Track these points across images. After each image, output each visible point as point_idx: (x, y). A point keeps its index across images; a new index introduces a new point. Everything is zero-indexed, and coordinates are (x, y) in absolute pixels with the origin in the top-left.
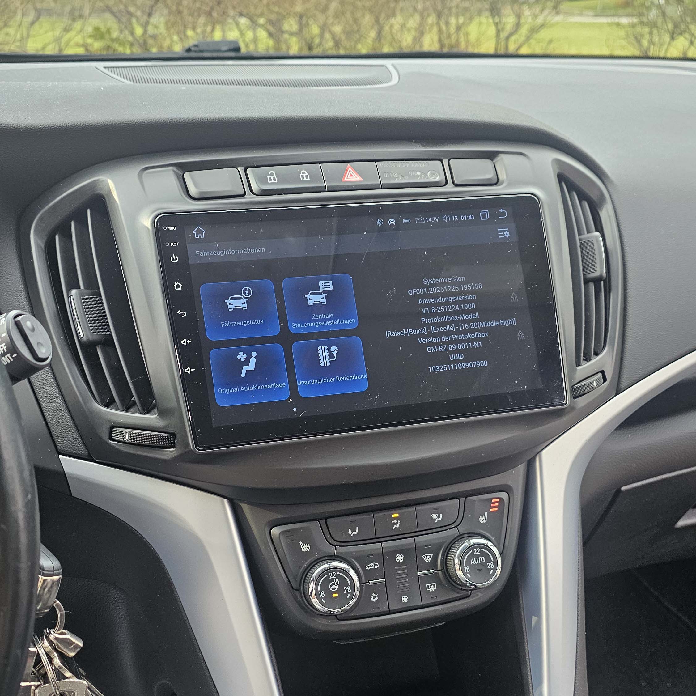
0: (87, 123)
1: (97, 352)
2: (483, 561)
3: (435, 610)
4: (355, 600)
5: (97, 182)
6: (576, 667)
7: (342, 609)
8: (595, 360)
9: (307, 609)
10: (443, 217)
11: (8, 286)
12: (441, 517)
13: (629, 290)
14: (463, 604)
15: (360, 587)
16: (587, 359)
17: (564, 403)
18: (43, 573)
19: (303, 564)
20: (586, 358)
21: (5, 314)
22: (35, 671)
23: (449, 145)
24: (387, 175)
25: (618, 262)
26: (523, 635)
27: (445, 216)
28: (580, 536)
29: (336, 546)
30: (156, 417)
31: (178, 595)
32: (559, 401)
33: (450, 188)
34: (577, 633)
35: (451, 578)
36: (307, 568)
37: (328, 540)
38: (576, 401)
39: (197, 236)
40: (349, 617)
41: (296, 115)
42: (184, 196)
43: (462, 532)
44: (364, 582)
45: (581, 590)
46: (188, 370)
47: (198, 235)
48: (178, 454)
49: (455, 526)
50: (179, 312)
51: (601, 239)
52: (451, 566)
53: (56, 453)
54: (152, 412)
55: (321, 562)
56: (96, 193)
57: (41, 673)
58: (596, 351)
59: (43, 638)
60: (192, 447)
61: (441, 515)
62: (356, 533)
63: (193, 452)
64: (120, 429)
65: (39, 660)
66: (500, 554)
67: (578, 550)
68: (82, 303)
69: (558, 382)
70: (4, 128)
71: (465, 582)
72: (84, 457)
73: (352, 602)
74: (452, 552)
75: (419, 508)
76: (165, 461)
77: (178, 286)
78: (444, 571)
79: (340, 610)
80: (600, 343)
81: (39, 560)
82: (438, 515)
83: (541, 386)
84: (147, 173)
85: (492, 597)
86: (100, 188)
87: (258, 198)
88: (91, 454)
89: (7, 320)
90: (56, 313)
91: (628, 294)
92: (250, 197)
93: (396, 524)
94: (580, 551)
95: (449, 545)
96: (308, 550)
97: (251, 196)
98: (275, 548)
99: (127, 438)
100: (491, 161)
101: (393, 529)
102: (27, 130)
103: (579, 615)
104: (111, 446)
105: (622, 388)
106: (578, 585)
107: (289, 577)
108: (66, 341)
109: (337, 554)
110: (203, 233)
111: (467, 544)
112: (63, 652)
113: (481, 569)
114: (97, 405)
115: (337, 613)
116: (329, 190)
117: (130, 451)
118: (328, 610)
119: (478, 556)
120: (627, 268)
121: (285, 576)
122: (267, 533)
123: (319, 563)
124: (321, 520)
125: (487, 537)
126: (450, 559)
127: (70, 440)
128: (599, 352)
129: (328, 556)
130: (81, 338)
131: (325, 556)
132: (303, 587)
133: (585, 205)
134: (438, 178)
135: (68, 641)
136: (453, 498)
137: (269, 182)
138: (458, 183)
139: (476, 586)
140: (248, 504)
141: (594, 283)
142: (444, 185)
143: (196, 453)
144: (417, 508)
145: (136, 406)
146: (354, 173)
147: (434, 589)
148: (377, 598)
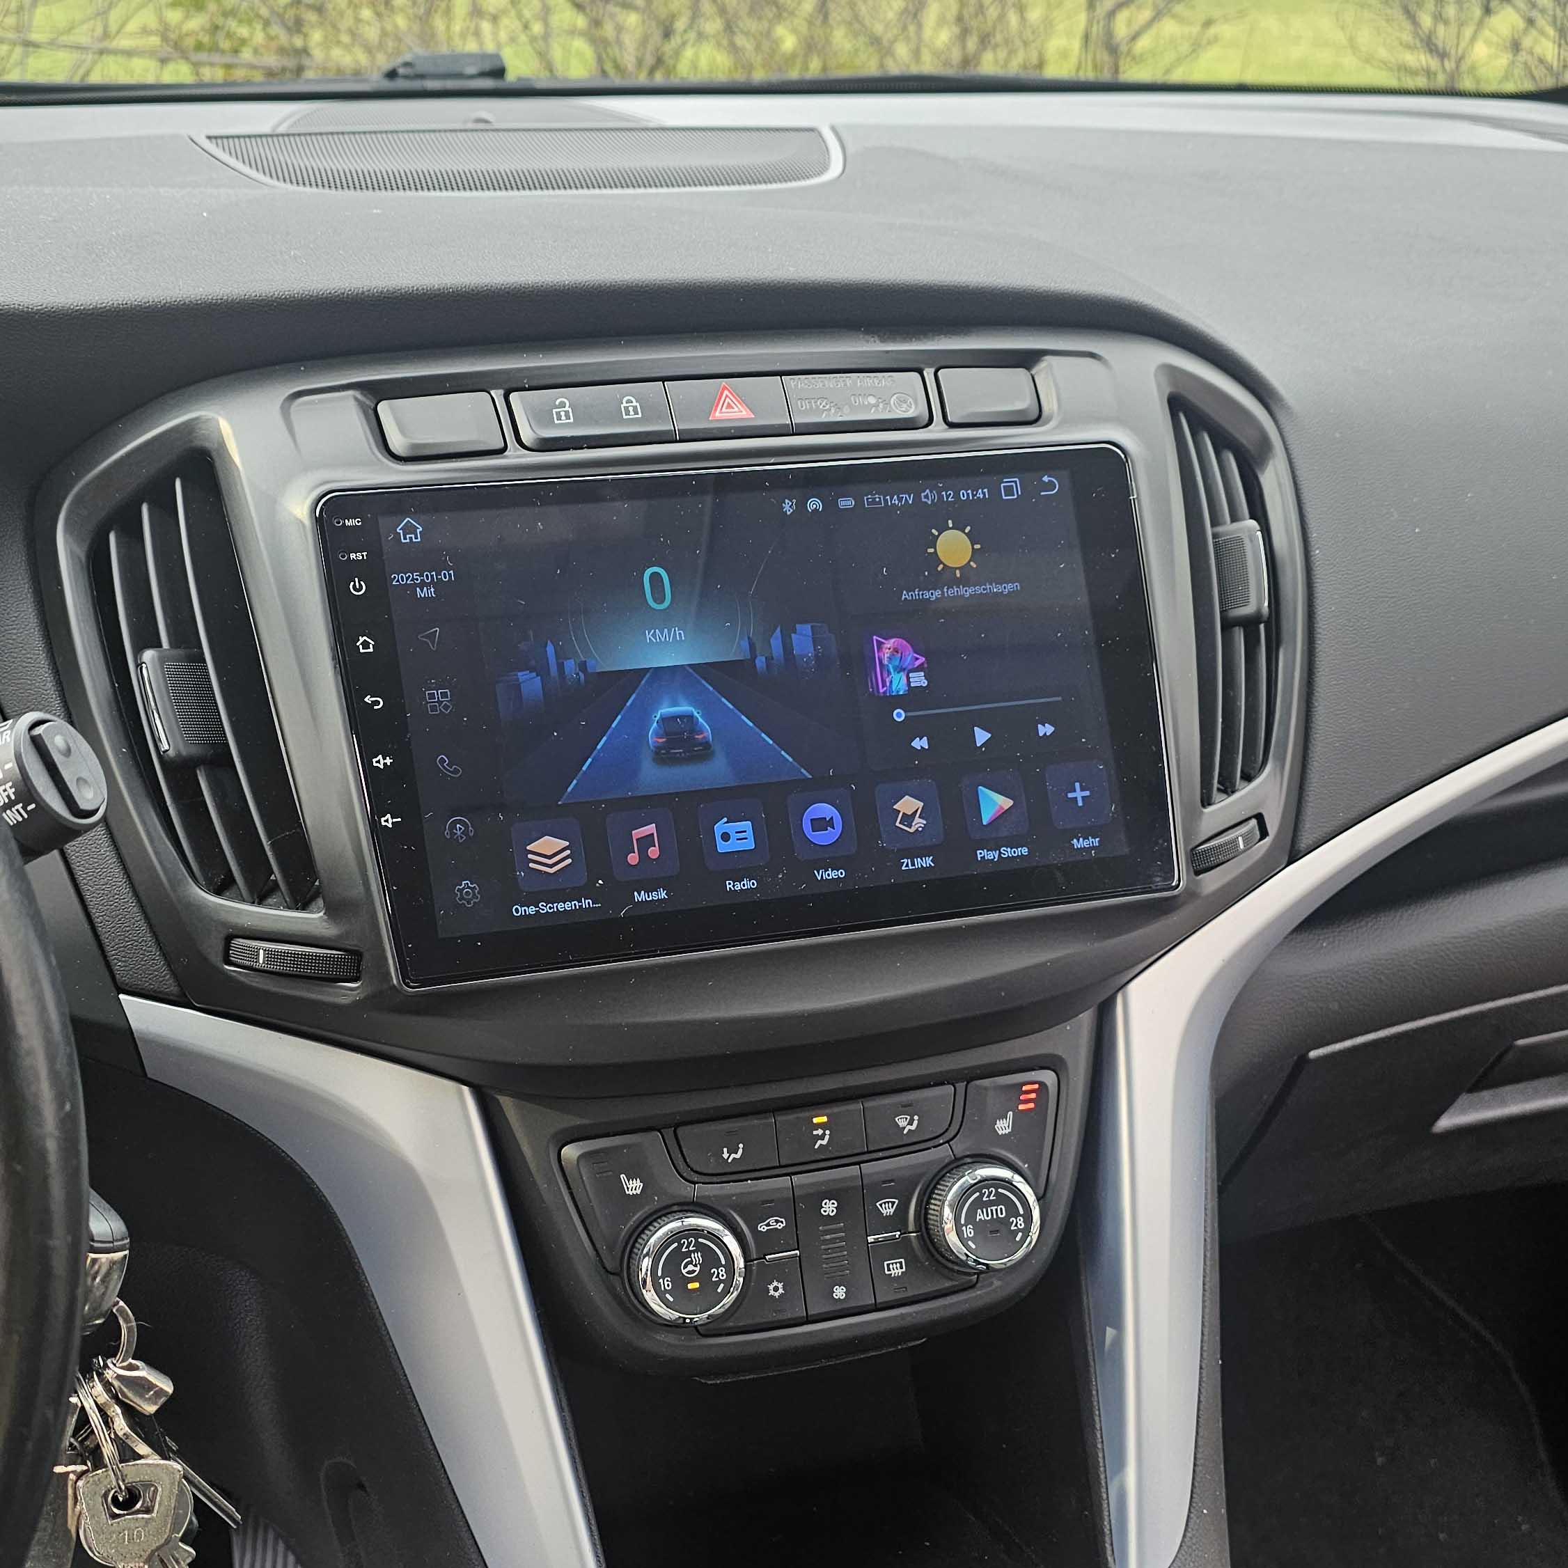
0: (174, 299)
1: (198, 779)
2: (1002, 1214)
3: (902, 1314)
4: (735, 1294)
5: (196, 422)
6: (1197, 1433)
7: (708, 1313)
8: (1245, 791)
9: (635, 1312)
10: (923, 494)
11: (11, 641)
12: (915, 1123)
13: (1320, 642)
14: (962, 1302)
15: (745, 1267)
16: (1228, 788)
17: (1174, 884)
18: (91, 1247)
19: (630, 1218)
20: (1226, 788)
22: (76, 1444)
23: (937, 338)
24: (805, 405)
25: (1295, 584)
26: (1089, 1366)
27: (928, 491)
28: (1209, 1160)
29: (698, 1183)
30: (321, 917)
31: (367, 1282)
32: (1163, 881)
33: (938, 431)
34: (1201, 1361)
35: (937, 1250)
36: (636, 1227)
37: (679, 1170)
38: (1200, 880)
39: (405, 539)
40: (725, 1328)
41: (614, 277)
42: (380, 456)
43: (959, 1153)
44: (755, 1257)
45: (1211, 1271)
46: (387, 821)
47: (408, 536)
48: (367, 994)
49: (945, 1140)
50: (368, 699)
51: (1259, 533)
52: (936, 1223)
53: (113, 989)
54: (313, 906)
55: (665, 1215)
56: (193, 444)
57: (88, 1446)
58: (1246, 770)
59: (93, 1377)
60: (395, 982)
61: (916, 1117)
62: (738, 1156)
63: (398, 991)
64: (246, 941)
65: (84, 1419)
66: (1038, 1200)
67: (1206, 1190)
68: (165, 678)
69: (1160, 841)
71: (964, 1258)
72: (171, 997)
73: (728, 1300)
74: (937, 1194)
75: (870, 1104)
76: (338, 1008)
77: (365, 645)
78: (922, 1235)
79: (705, 1315)
80: (1255, 757)
82: (909, 1117)
83: (1126, 850)
84: (299, 405)
85: (1022, 1289)
86: (203, 434)
87: (532, 457)
88: (187, 994)
89: (16, 732)
90: (112, 698)
91: (1317, 650)
92: (515, 456)
93: (822, 1137)
94: (1209, 1191)
95: (933, 1178)
96: (638, 1192)
97: (518, 453)
98: (569, 1188)
99: (261, 961)
100: (1027, 372)
101: (816, 1147)
102: (49, 316)
103: (1206, 1324)
104: (228, 977)
105: (1302, 849)
106: (1205, 1263)
107: (598, 1246)
108: (134, 757)
109: (699, 1201)
110: (418, 531)
111: (970, 1180)
112: (131, 1403)
113: (997, 1232)
114: (199, 891)
115: (699, 1323)
116: (682, 438)
117: (266, 987)
118: (680, 1317)
119: (991, 1203)
120: (1316, 595)
121: (591, 1247)
122: (553, 1157)
123: (660, 1217)
124: (666, 1130)
125: (1011, 1164)
126: (934, 1210)
127: (142, 963)
128: (1252, 775)
129: (678, 1204)
130: (164, 752)
131: (674, 1205)
132: (629, 1268)
133: (1228, 460)
134: (912, 410)
135: (143, 1382)
136: (942, 1084)
137: (556, 422)
138: (956, 421)
139: (986, 1265)
140: (510, 1096)
141: (1244, 628)
142: (926, 426)
143: (403, 992)
144: (866, 1104)
145: (279, 894)
146: (734, 400)
147: (900, 1271)
148: (781, 1291)
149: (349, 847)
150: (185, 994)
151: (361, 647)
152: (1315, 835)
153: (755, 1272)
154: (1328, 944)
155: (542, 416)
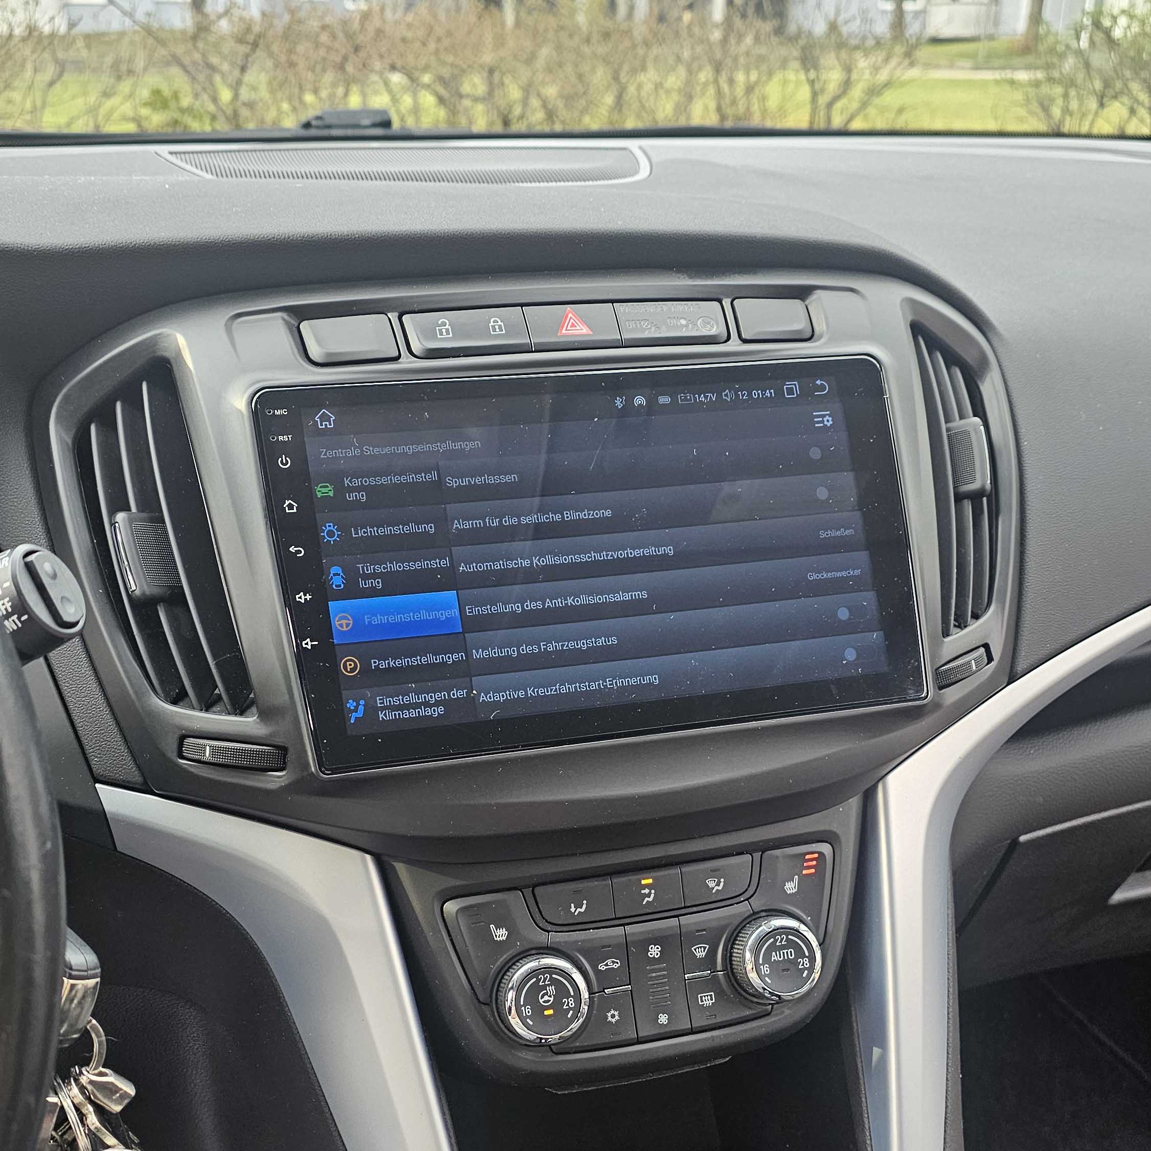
0: (142, 241)
1: (158, 615)
2: (791, 956)
3: (713, 1036)
4: (581, 1020)
5: (159, 337)
6: (945, 1131)
7: (559, 1035)
8: (974, 626)
9: (503, 1035)
10: (723, 394)
11: (13, 508)
12: (722, 884)
13: (1029, 512)
14: (760, 1027)
15: (589, 998)
16: (961, 624)
17: (923, 696)
18: (70, 974)
19: (496, 961)
21: (9, 550)
22: (56, 1136)
23: (732, 276)
24: (632, 325)
25: (1010, 465)
26: (858, 1078)
27: (727, 391)
28: (950, 916)
29: (551, 931)
30: (255, 720)
31: (290, 1013)
32: (915, 693)
33: (734, 345)
34: (947, 1075)
35: (739, 985)
36: (503, 967)
37: (537, 922)
38: (944, 693)
39: (322, 425)
40: (572, 1048)
41: (483, 227)
42: (301, 361)
43: (756, 909)
44: (596, 991)
45: (953, 1004)
46: (307, 644)
47: (324, 423)
48: (290, 781)
49: (745, 898)
50: (293, 549)
51: (982, 428)
52: (739, 963)
53: (91, 779)
54: (249, 712)
55: (525, 957)
56: (157, 354)
57: (67, 1139)
58: (975, 611)
59: (70, 1082)
60: (313, 769)
61: (722, 880)
62: (582, 910)
63: (316, 777)
64: (195, 740)
65: (63, 1117)
66: (820, 946)
67: (948, 939)
68: (133, 534)
69: (913, 662)
70: (7, 249)
71: (761, 991)
72: (137, 786)
73: (575, 1026)
74: (740, 941)
75: (686, 869)
76: (268, 792)
77: (291, 507)
78: (728, 972)
79: (557, 1036)
80: (981, 599)
81: (64, 954)
82: (716, 880)
83: (885, 669)
84: (239, 323)
85: (806, 1017)
86: (164, 346)
87: (422, 363)
88: (149, 783)
89: (13, 559)
90: (91, 550)
91: (1028, 518)
92: (407, 362)
93: (649, 895)
94: (951, 941)
95: (735, 930)
96: (504, 938)
97: (410, 360)
98: (450, 935)
99: (207, 755)
100: (801, 302)
101: (644, 903)
102: (44, 253)
103: (950, 1045)
104: (181, 768)
105: (1019, 672)
106: (948, 996)
107: (472, 981)
108: (108, 597)
109: (552, 945)
111: (765, 928)
112: (102, 1104)
113: (788, 969)
114: (158, 700)
115: (552, 1042)
116: (537, 348)
117: (211, 776)
118: (538, 1037)
119: (783, 947)
120: (1025, 476)
121: (467, 982)
122: (437, 910)
123: (521, 959)
124: (525, 890)
125: (797, 917)
126: (738, 953)
127: (114, 758)
128: (980, 614)
129: (535, 949)
130: (133, 591)
131: (532, 949)
132: (497, 999)
133: (956, 373)
134: (715, 329)
135: (110, 1086)
136: (742, 853)
137: (439, 336)
138: (748, 337)
139: (779, 996)
140: (404, 862)
141: (971, 501)
142: (726, 342)
143: (320, 778)
144: (683, 870)
145: (222, 703)
146: (577, 321)
147: (711, 1002)
148: (617, 1017)
149: (277, 664)
150: (147, 783)
151: (287, 508)
152: (1029, 661)
153: (596, 1002)
155: (429, 333)
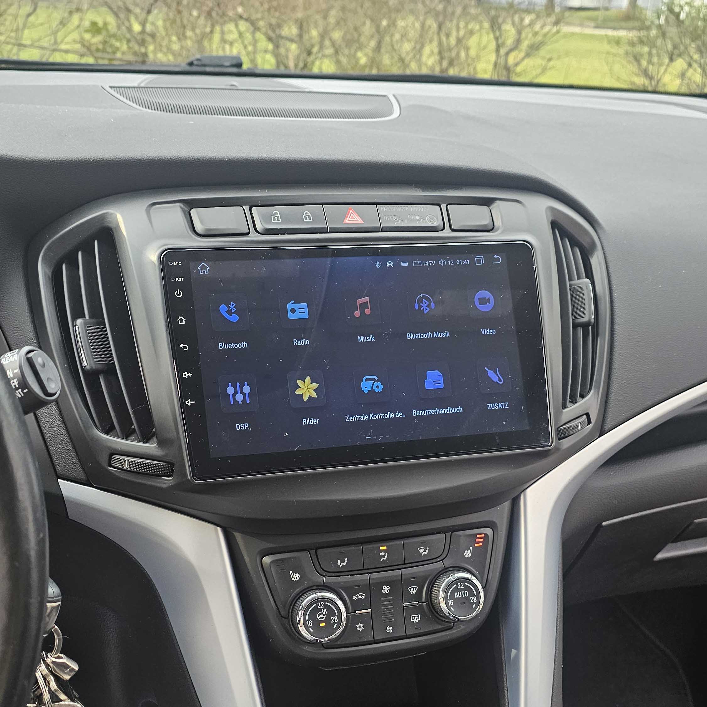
0: (98, 158)
1: (100, 380)
2: (466, 595)
3: (419, 640)
4: (342, 629)
5: (105, 214)
6: (552, 700)
7: (328, 638)
8: (581, 402)
10: (439, 261)
12: (427, 551)
13: (616, 336)
14: (446, 635)
15: (346, 617)
16: (574, 401)
17: (549, 444)
19: (293, 592)
23: (447, 190)
24: (387, 219)
25: (606, 308)
26: (503, 667)
27: (442, 260)
28: (560, 571)
29: (325, 576)
30: (155, 446)
31: (168, 618)
32: (545, 443)
33: (447, 233)
34: (554, 666)
35: (434, 610)
36: (296, 596)
37: (317, 570)
38: (561, 442)
39: (202, 272)
40: (336, 645)
41: (301, 156)
42: (191, 234)
43: (447, 566)
44: (351, 612)
45: (560, 625)
46: (188, 402)
47: (203, 271)
48: (175, 483)
49: (441, 559)
50: (182, 346)
51: (590, 285)
52: (436, 598)
53: (55, 476)
54: (151, 441)
55: (309, 591)
56: (104, 225)
58: (582, 393)
60: (189, 477)
61: (428, 548)
63: (190, 482)
64: (119, 456)
66: (483, 588)
67: (558, 586)
68: (86, 332)
69: (544, 424)
70: (18, 160)
71: (448, 615)
72: (84, 482)
73: (338, 632)
74: (436, 585)
75: (407, 541)
76: (161, 489)
77: (181, 320)
78: (429, 603)
79: (327, 639)
80: (586, 386)
83: (528, 428)
84: (155, 209)
85: (474, 630)
86: (109, 221)
87: (261, 237)
89: (20, 356)
90: (61, 340)
91: (615, 339)
92: (253, 236)
93: (384, 556)
94: (560, 587)
95: (434, 578)
96: (298, 579)
97: (255, 235)
98: (266, 576)
99: (126, 466)
100: (487, 207)
101: (381, 561)
102: (40, 163)
103: (557, 648)
104: (109, 472)
105: (606, 430)
106: (557, 620)
107: (278, 604)
108: (70, 368)
109: (326, 584)
110: (208, 269)
111: (452, 578)
112: (58, 675)
113: (464, 603)
114: (98, 432)
115: (324, 642)
116: (330, 231)
117: (128, 478)
118: (315, 639)
119: (461, 590)
120: (615, 314)
121: (275, 604)
122: (259, 561)
123: (307, 592)
124: (312, 551)
125: (471, 572)
126: (435, 592)
127: (70, 465)
128: (585, 395)
129: (316, 586)
130: (85, 366)
131: (314, 586)
132: (292, 615)
133: (576, 251)
134: (436, 223)
135: (64, 665)
136: (439, 533)
137: (273, 221)
138: (455, 228)
139: (458, 619)
140: (241, 533)
141: (582, 328)
142: (442, 230)
143: (193, 483)
144: (405, 542)
145: (135, 434)
146: (355, 215)
147: (418, 620)
148: (362, 628)
149: (170, 413)
150: (89, 480)
151: (179, 321)
152: (612, 424)
154: (614, 473)
155: (267, 218)
